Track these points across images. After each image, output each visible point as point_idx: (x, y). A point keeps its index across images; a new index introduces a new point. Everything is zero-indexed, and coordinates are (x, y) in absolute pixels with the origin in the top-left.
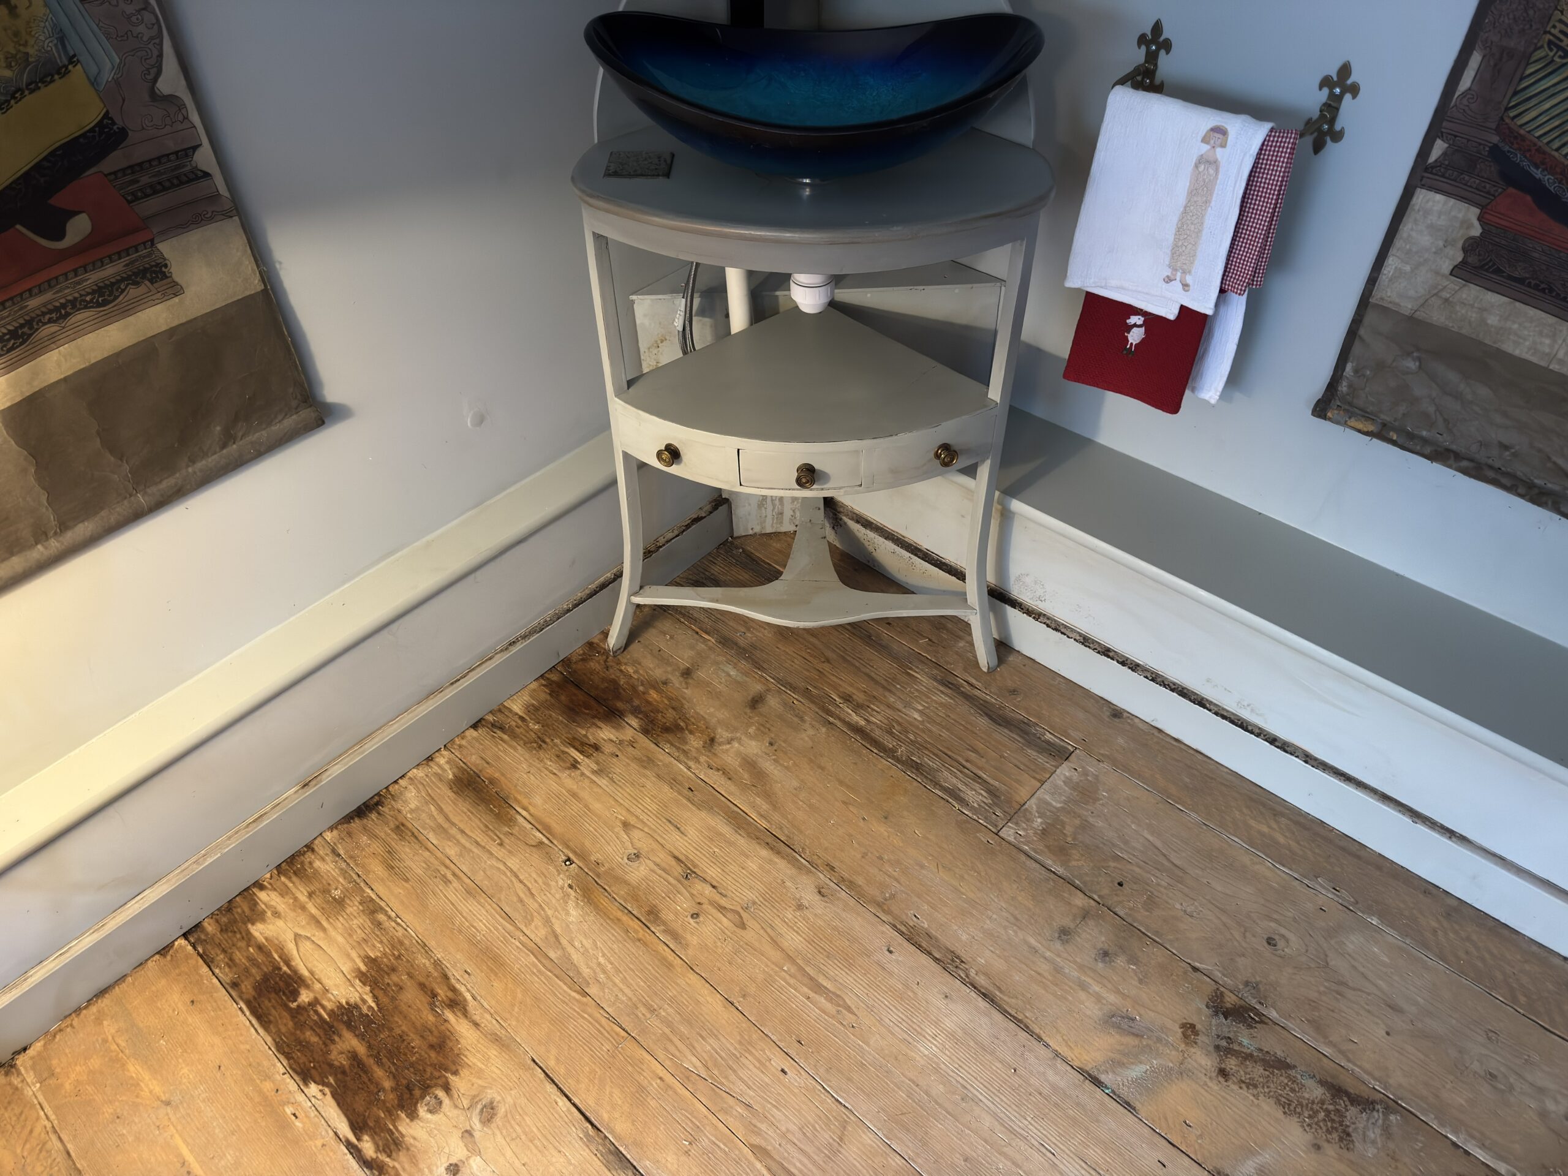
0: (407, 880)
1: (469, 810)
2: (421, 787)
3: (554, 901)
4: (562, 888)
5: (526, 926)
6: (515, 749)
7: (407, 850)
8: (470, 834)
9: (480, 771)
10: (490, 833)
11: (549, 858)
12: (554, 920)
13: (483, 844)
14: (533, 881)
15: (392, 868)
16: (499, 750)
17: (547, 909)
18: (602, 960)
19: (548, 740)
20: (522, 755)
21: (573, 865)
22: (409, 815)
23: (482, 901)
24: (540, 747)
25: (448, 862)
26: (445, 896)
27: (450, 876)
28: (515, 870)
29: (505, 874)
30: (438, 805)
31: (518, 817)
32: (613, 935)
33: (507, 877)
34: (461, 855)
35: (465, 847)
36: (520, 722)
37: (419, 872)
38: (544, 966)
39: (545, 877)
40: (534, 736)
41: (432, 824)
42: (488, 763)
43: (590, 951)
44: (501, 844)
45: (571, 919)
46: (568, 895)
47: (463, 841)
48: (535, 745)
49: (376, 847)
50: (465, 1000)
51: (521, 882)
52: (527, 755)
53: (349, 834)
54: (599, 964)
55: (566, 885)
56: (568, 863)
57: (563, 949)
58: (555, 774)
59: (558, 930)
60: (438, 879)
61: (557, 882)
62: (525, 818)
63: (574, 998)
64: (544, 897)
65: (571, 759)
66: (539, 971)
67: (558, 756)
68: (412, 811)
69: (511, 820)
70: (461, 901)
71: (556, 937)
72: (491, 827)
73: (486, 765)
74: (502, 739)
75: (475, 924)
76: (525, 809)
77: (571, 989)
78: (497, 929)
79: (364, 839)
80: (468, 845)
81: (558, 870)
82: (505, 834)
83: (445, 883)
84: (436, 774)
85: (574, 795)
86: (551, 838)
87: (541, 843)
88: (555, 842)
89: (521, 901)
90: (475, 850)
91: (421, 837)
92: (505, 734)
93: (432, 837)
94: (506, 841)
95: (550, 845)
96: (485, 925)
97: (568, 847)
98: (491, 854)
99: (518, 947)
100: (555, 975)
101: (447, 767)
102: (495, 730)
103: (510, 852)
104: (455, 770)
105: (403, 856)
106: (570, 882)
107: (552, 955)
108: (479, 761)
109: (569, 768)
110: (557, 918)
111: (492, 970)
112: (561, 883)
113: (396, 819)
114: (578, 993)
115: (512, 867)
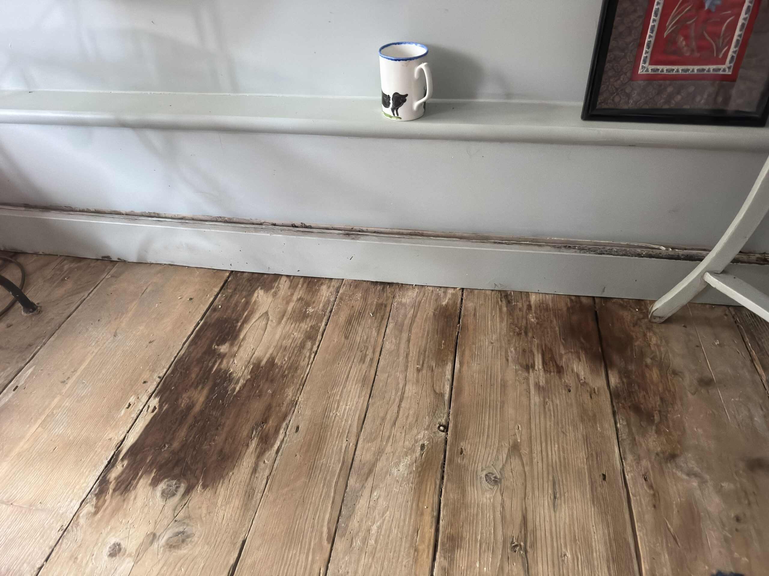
0: (346, 337)
1: (428, 332)
3: (401, 444)
4: (416, 441)
5: (364, 440)
6: (501, 321)
7: (369, 321)
8: (411, 346)
9: (465, 316)
10: (422, 357)
11: (434, 412)
12: (384, 457)
13: (410, 359)
14: (406, 414)
15: (350, 323)
16: (491, 313)
17: (390, 443)
18: (374, 528)
19: (530, 335)
20: (501, 329)
21: (443, 434)
22: (395, 304)
23: (364, 393)
24: (519, 334)
25: (379, 349)
26: (351, 367)
27: (368, 359)
28: (406, 395)
29: (397, 391)
30: (417, 313)
31: (451, 364)
32: (404, 520)
33: (396, 394)
34: (390, 353)
35: (398, 351)
36: (525, 309)
37: (358, 339)
38: (337, 482)
39: (416, 421)
40: (524, 324)
41: (400, 320)
42: (475, 315)
43: (376, 511)
44: (418, 370)
45: (395, 471)
46: (414, 451)
47: (403, 346)
48: (517, 330)
49: (358, 305)
50: (272, 446)
51: (399, 407)
52: (504, 331)
53: (356, 286)
54: (369, 530)
55: (421, 443)
56: (442, 428)
57: (363, 487)
58: (507, 360)
59: (377, 469)
60: (361, 354)
61: (418, 433)
62: (454, 368)
63: (322, 533)
64: (398, 434)
65: (531, 361)
66: (330, 482)
67: (524, 351)
68: (400, 303)
69: (444, 361)
70: (354, 380)
71: (370, 471)
72: (427, 353)
73: (472, 314)
74: (501, 309)
75: (341, 404)
76: (461, 364)
77: (329, 523)
78: (346, 421)
79: (359, 295)
80: (401, 351)
81: (429, 426)
82: (429, 366)
83: (361, 360)
84: (438, 295)
85: (504, 386)
86: (453, 399)
87: (442, 395)
88: (452, 405)
89: (383, 419)
90: (401, 358)
91: (385, 322)
92: (507, 307)
93: (390, 327)
94: (424, 371)
95: (447, 403)
96: (345, 409)
97: (456, 417)
98: (406, 370)
99: (341, 447)
100: (334, 498)
101: (449, 297)
102: (504, 299)
103: (418, 381)
104: (451, 302)
105: (363, 322)
106: (426, 443)
107: (352, 481)
108: (471, 309)
109: (521, 366)
110: (387, 459)
111: (309, 445)
112: (420, 436)
113: (387, 300)
114: (329, 532)
115: (407, 392)
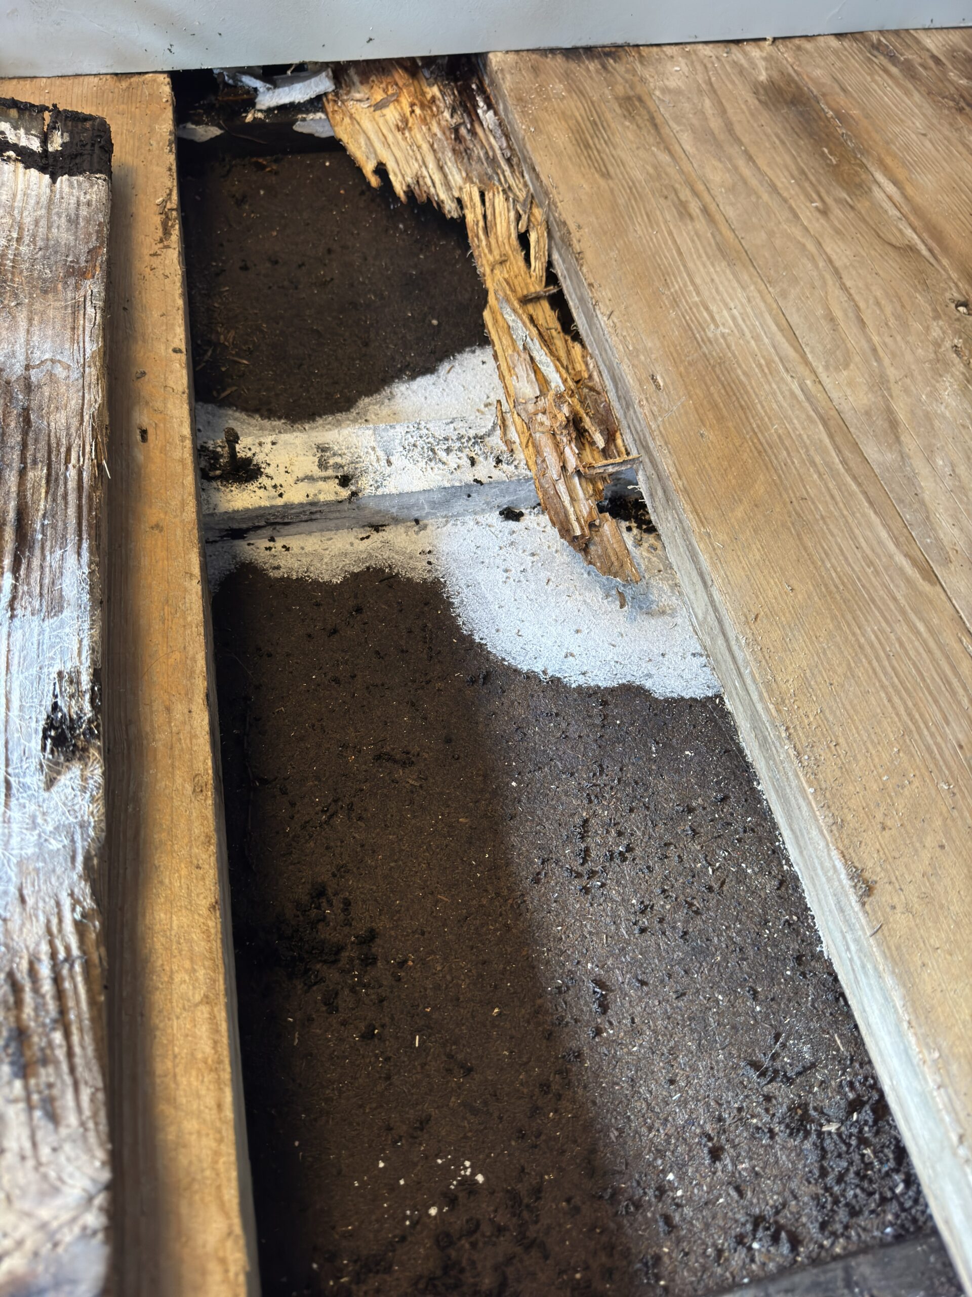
0: (606, 175)
1: (778, 137)
2: (699, 67)
3: (909, 357)
4: (937, 344)
5: (827, 367)
6: (907, 93)
7: (630, 135)
8: (765, 168)
9: (824, 95)
10: (807, 185)
11: (923, 282)
12: (896, 390)
13: (785, 194)
14: (871, 299)
15: (587, 146)
16: (874, 80)
17: (887, 361)
20: (919, 107)
22: (657, 93)
23: (746, 277)
24: (960, 110)
25: (700, 187)
26: (670, 233)
27: (694, 207)
28: (838, 264)
29: (812, 259)
30: (720, 103)
31: (875, 189)
33: (816, 266)
34: (732, 189)
35: (745, 183)
36: (931, 63)
37: (638, 175)
38: (844, 462)
39: (903, 306)
40: (953, 90)
42: (844, 90)
44: (824, 212)
45: (941, 409)
46: (947, 364)
47: (747, 171)
48: (951, 104)
49: (574, 106)
51: (844, 288)
52: (929, 111)
53: (535, 70)
55: (948, 344)
56: (962, 309)
57: (903, 456)
59: (902, 416)
60: (669, 203)
61: (928, 329)
62: (890, 198)
63: (901, 570)
64: (888, 340)
66: (829, 465)
68: (665, 90)
69: (860, 186)
70: (700, 256)
71: (893, 424)
73: (838, 89)
74: (886, 71)
75: (714, 308)
76: (894, 182)
77: (897, 544)
78: (757, 338)
79: (559, 87)
80: (754, 182)
81: (935, 310)
82: (839, 201)
83: (681, 214)
84: (735, 64)
86: (937, 250)
87: (911, 249)
88: (945, 262)
89: (832, 320)
90: (765, 197)
91: (665, 131)
92: (894, 65)
93: (686, 140)
94: (836, 211)
95: (932, 260)
96: (734, 318)
98: (796, 216)
99: (792, 393)
100: (865, 493)
101: (761, 64)
102: (875, 53)
103: (838, 232)
104: (775, 75)
105: (617, 139)
106: (959, 342)
107: (872, 451)
108: (827, 81)
110: (906, 390)
112: (936, 333)
113: (632, 87)
114: (914, 563)
115: (834, 257)
